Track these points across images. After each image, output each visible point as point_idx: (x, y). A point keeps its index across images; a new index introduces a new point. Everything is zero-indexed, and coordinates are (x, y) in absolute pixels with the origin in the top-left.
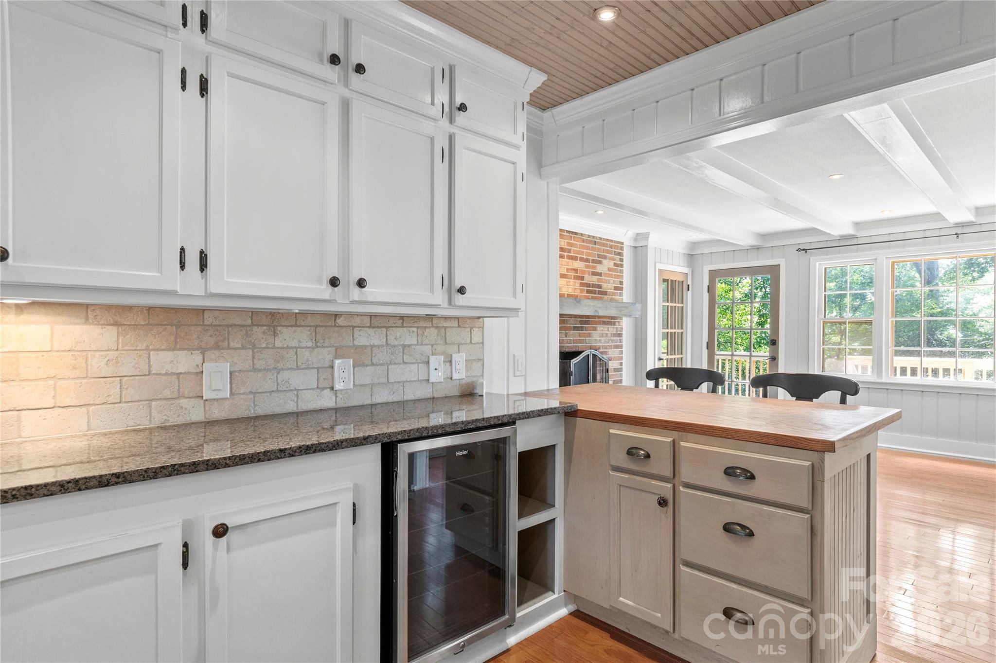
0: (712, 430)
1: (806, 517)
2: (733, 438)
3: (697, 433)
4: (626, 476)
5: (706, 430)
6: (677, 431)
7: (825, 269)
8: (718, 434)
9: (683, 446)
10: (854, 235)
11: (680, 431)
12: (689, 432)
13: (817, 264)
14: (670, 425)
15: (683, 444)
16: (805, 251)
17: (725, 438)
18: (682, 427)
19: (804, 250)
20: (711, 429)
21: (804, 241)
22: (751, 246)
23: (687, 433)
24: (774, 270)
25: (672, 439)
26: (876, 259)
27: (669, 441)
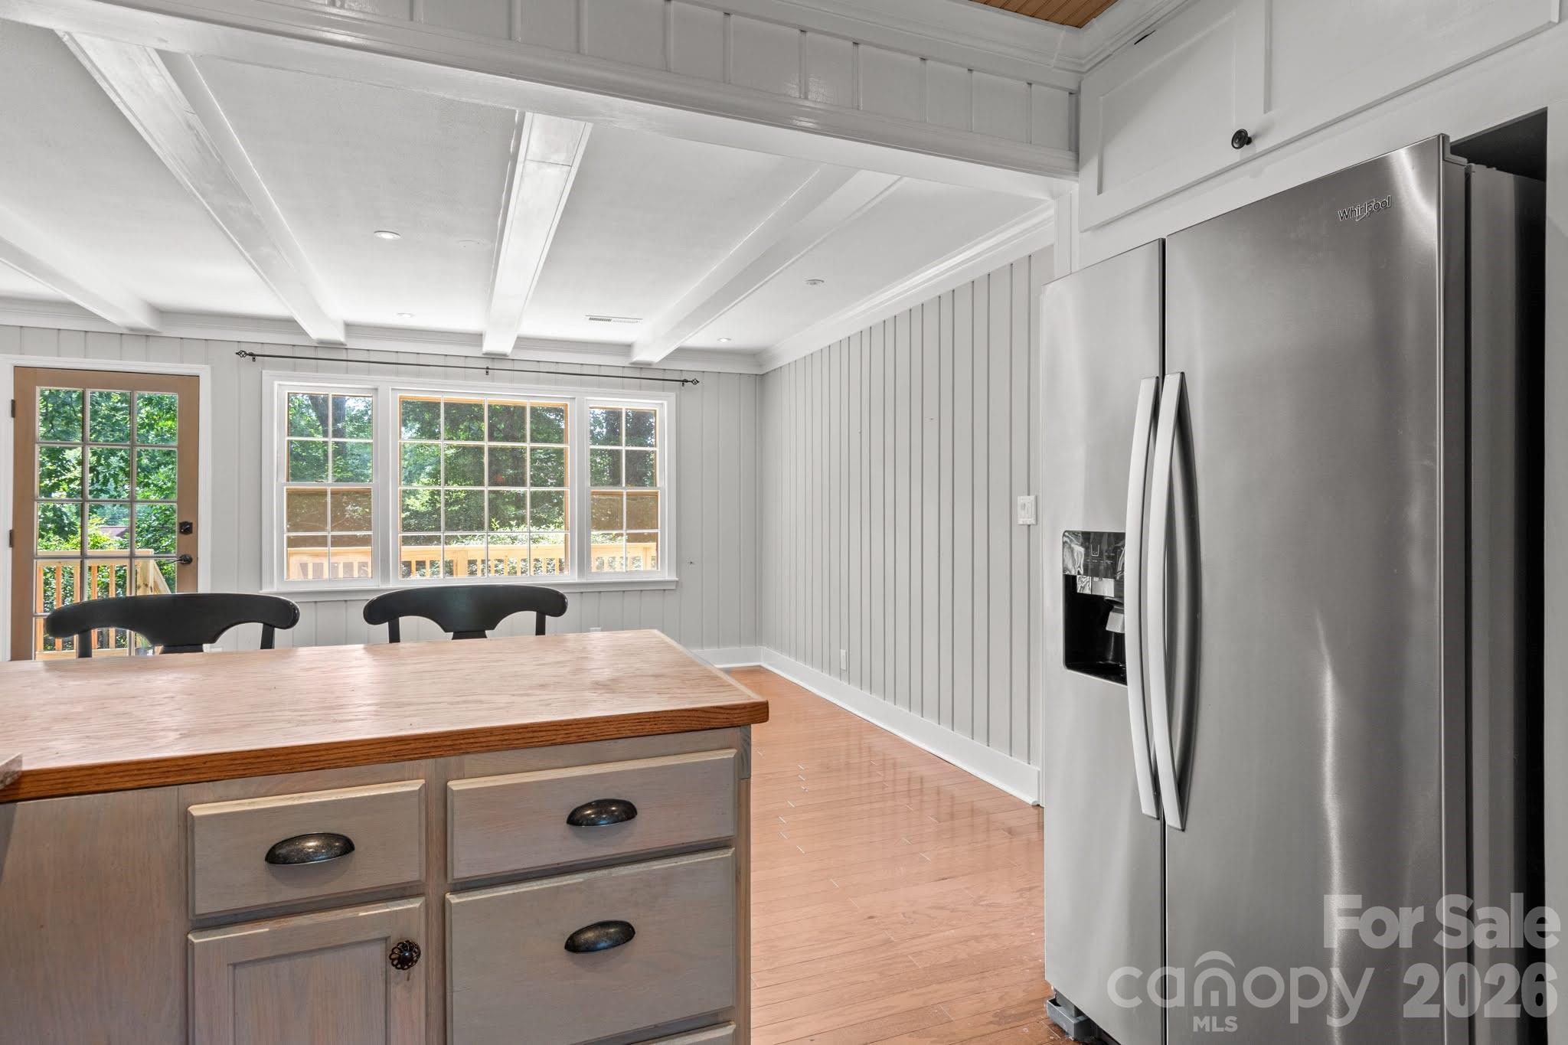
0: (531, 735)
1: (729, 854)
2: (582, 740)
3: (489, 748)
4: (262, 929)
5: (513, 736)
6: (433, 757)
7: (289, 393)
8: (548, 738)
9: (458, 791)
10: (342, 344)
11: (441, 756)
12: (468, 753)
13: (276, 383)
14: (413, 746)
15: (455, 785)
16: (251, 357)
17: (562, 744)
18: (449, 743)
19: (251, 355)
20: (528, 732)
21: (251, 337)
22: (132, 329)
23: (463, 756)
24: (189, 384)
25: (422, 781)
26: (376, 389)
27: (417, 788)
